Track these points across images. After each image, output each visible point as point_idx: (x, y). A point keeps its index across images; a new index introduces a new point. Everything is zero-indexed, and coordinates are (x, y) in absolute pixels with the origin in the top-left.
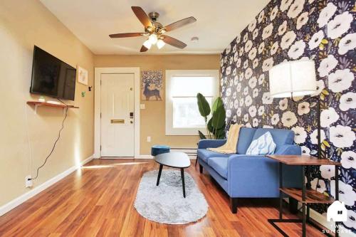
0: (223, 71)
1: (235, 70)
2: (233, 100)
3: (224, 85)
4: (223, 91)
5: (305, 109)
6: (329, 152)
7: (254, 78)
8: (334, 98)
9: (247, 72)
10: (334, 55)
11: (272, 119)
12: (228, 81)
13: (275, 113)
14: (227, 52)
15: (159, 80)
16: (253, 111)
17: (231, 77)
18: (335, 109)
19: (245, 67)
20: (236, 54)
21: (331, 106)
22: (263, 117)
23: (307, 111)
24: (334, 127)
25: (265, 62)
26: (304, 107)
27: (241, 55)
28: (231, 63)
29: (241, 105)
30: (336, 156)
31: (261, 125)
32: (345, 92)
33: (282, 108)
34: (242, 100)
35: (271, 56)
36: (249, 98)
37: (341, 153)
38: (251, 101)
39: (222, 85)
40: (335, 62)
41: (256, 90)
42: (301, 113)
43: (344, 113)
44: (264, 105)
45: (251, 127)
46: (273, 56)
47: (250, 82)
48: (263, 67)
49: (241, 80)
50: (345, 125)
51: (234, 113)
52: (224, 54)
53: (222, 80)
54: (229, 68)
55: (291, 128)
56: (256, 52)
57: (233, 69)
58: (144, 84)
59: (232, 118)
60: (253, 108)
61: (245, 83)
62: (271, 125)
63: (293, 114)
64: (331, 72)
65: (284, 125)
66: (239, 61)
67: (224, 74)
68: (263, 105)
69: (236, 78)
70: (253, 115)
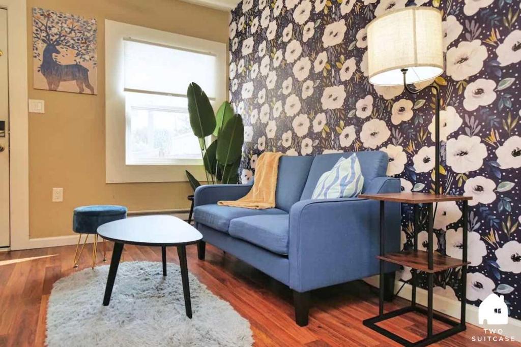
0: (235, 47)
1: (263, 45)
2: (259, 107)
3: (238, 76)
4: (234, 88)
5: (403, 113)
6: (444, 183)
7: (306, 61)
8: (456, 90)
9: (289, 48)
10: (457, 16)
11: (342, 137)
12: (247, 68)
13: (348, 124)
14: (246, 8)
15: (86, 41)
16: (301, 124)
17: (254, 58)
18: (457, 108)
19: (285, 39)
20: (266, 12)
21: (449, 104)
22: (324, 135)
23: (408, 116)
24: (453, 139)
25: (329, 28)
26: (402, 110)
27: (276, 13)
28: (253, 30)
29: (276, 114)
30: (456, 188)
31: (318, 150)
32: (473, 79)
33: (362, 115)
34: (279, 104)
35: (341, 17)
36: (293, 99)
37: (464, 182)
38: (298, 106)
39: (232, 75)
40: (459, 29)
41: (310, 83)
42: (396, 120)
43: (470, 114)
44: (326, 112)
45: (296, 154)
46: (345, 17)
47: (296, 69)
48: (324, 39)
49: (276, 64)
50: (472, 134)
51: (260, 131)
52: (237, 13)
53: (233, 66)
54: (249, 42)
55: (378, 148)
56: (310, 8)
57: (257, 42)
58: (41, 46)
59: (255, 141)
60: (304, 118)
61: (285, 71)
62: (340, 148)
63: (383, 123)
64: (452, 45)
65: (365, 145)
66: (273, 26)
67: (237, 55)
68: (322, 111)
69: (266, 60)
70: (302, 131)
